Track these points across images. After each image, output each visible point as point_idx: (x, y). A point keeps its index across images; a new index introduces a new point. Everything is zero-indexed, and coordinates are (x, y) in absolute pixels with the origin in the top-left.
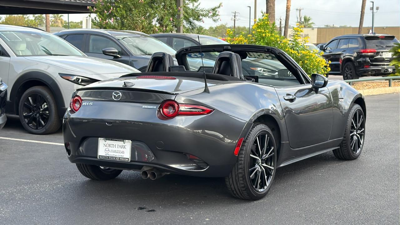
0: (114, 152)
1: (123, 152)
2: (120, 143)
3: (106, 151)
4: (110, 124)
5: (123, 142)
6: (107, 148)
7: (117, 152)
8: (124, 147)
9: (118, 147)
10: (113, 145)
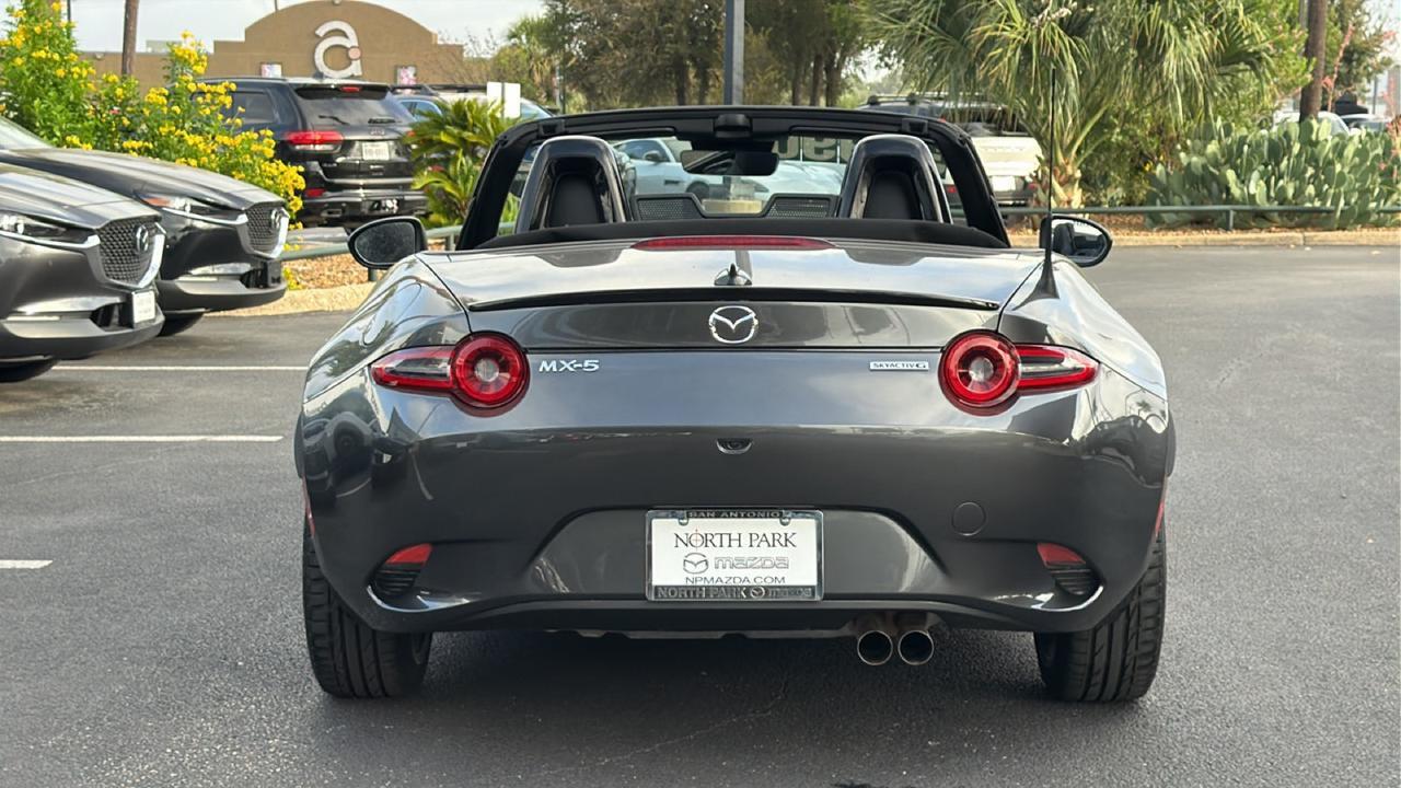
0: (733, 566)
1: (783, 563)
2: (768, 526)
3: (689, 567)
4: (734, 447)
5: (778, 520)
6: (693, 550)
7: (749, 563)
8: (783, 541)
9: (755, 544)
10: (726, 538)
